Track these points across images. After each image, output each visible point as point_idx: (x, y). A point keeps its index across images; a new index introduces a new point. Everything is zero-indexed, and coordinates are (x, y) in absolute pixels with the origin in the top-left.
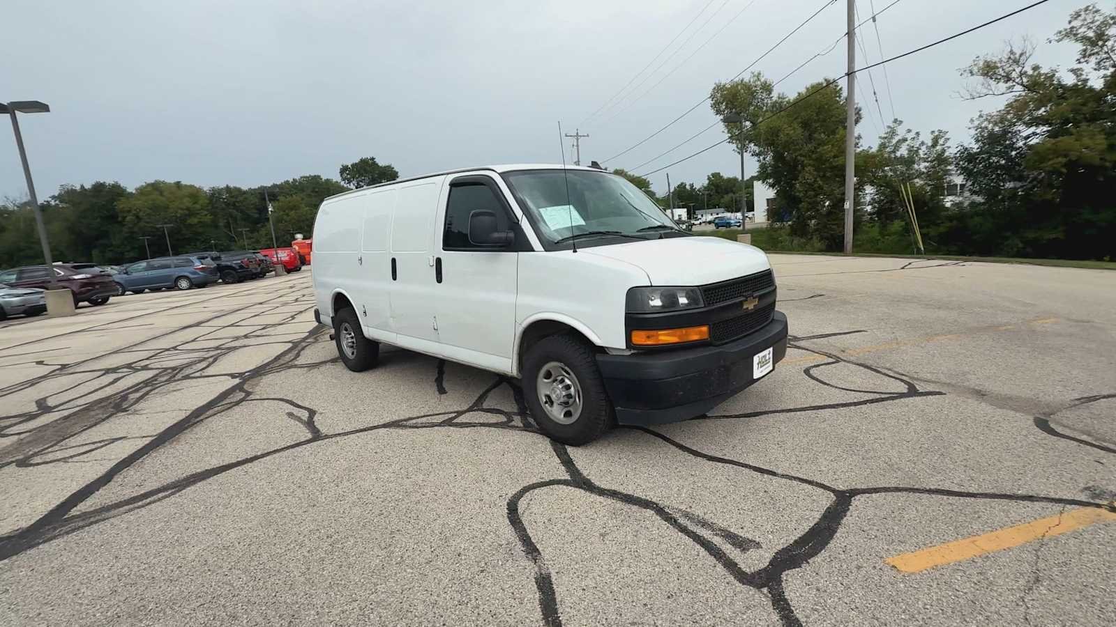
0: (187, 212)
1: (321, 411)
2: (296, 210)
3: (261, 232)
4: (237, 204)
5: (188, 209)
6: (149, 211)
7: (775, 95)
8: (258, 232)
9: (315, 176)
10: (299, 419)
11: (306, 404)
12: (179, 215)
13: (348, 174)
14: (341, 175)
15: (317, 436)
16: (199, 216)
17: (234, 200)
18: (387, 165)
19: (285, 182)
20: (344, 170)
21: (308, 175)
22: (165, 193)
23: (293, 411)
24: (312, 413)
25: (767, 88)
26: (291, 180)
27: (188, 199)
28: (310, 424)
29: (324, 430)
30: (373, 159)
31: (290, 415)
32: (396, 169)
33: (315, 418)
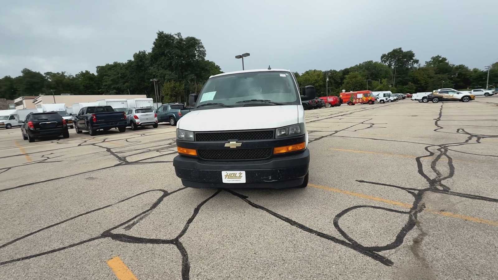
0: (315, 81)
2: (356, 78)
3: (340, 88)
4: (333, 77)
5: (316, 80)
6: (304, 82)
8: (339, 88)
9: (370, 61)
12: (312, 83)
13: (385, 58)
14: (381, 59)
16: (319, 83)
17: (332, 75)
18: (409, 50)
19: (356, 66)
20: (383, 56)
21: (367, 61)
22: (310, 75)
26: (358, 64)
27: (316, 76)
30: (400, 48)
32: (414, 52)
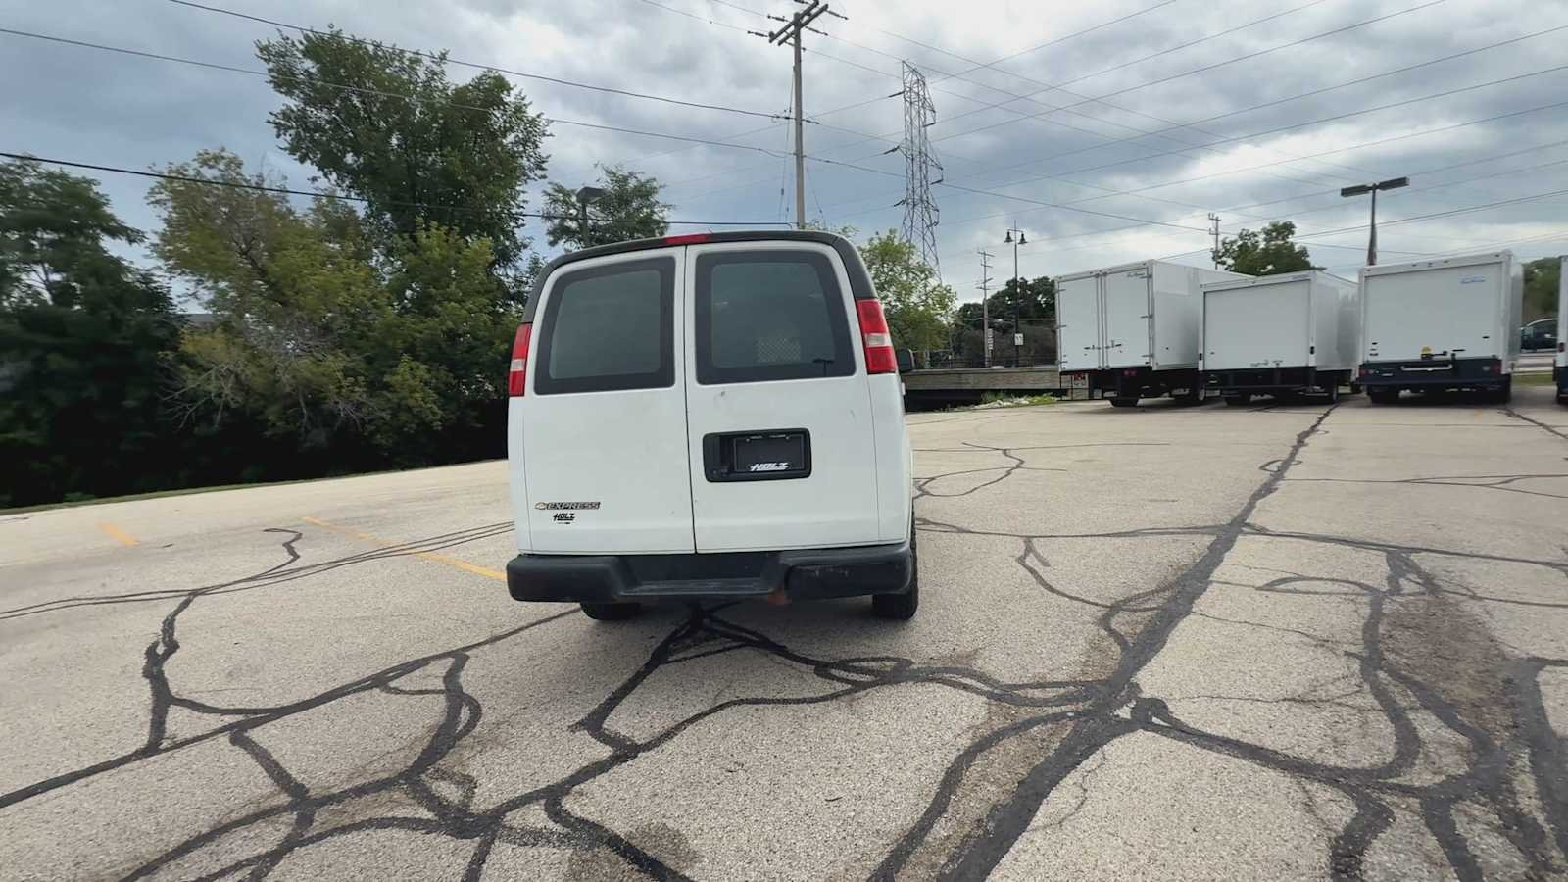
1: (1011, 559)
10: (1037, 556)
11: (1023, 571)
15: (1028, 539)
23: (1041, 567)
24: (1021, 560)
28: (1029, 549)
29: (1021, 542)
31: (1046, 564)
33: (1022, 553)
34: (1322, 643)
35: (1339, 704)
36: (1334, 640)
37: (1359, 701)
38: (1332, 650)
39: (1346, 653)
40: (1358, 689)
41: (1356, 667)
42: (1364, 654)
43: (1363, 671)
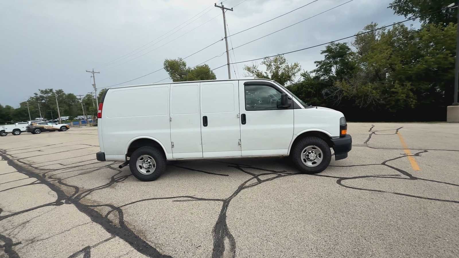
7: (187, 67)
25: (184, 65)
34: (33, 241)
35: (13, 228)
36: (30, 245)
37: (8, 232)
38: (27, 241)
39: (20, 243)
40: (10, 234)
41: (14, 241)
42: (13, 247)
43: (10, 240)
